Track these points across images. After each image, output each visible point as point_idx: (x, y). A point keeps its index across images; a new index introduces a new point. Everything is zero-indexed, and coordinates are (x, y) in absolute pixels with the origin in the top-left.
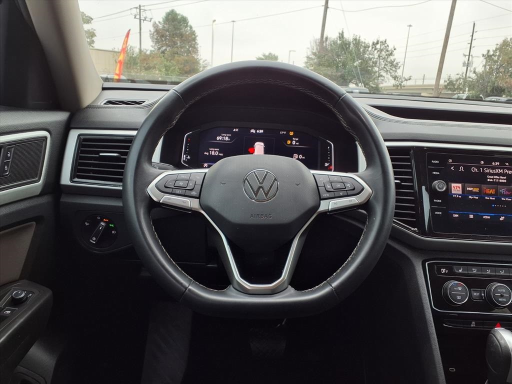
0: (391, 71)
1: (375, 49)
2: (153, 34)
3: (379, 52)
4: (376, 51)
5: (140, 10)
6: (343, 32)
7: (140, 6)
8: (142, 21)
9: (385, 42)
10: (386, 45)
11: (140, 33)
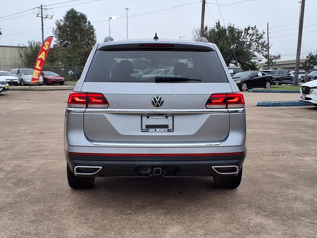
0: (263, 51)
1: (248, 34)
2: (56, 30)
3: (251, 37)
4: (248, 36)
5: (42, 9)
6: (219, 22)
7: (42, 6)
8: (44, 19)
9: (255, 27)
10: (256, 30)
11: (43, 29)
